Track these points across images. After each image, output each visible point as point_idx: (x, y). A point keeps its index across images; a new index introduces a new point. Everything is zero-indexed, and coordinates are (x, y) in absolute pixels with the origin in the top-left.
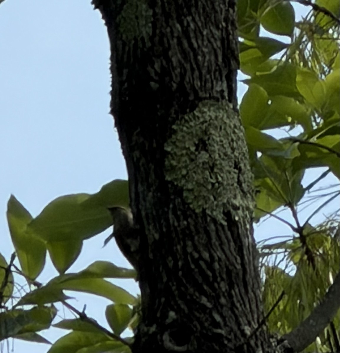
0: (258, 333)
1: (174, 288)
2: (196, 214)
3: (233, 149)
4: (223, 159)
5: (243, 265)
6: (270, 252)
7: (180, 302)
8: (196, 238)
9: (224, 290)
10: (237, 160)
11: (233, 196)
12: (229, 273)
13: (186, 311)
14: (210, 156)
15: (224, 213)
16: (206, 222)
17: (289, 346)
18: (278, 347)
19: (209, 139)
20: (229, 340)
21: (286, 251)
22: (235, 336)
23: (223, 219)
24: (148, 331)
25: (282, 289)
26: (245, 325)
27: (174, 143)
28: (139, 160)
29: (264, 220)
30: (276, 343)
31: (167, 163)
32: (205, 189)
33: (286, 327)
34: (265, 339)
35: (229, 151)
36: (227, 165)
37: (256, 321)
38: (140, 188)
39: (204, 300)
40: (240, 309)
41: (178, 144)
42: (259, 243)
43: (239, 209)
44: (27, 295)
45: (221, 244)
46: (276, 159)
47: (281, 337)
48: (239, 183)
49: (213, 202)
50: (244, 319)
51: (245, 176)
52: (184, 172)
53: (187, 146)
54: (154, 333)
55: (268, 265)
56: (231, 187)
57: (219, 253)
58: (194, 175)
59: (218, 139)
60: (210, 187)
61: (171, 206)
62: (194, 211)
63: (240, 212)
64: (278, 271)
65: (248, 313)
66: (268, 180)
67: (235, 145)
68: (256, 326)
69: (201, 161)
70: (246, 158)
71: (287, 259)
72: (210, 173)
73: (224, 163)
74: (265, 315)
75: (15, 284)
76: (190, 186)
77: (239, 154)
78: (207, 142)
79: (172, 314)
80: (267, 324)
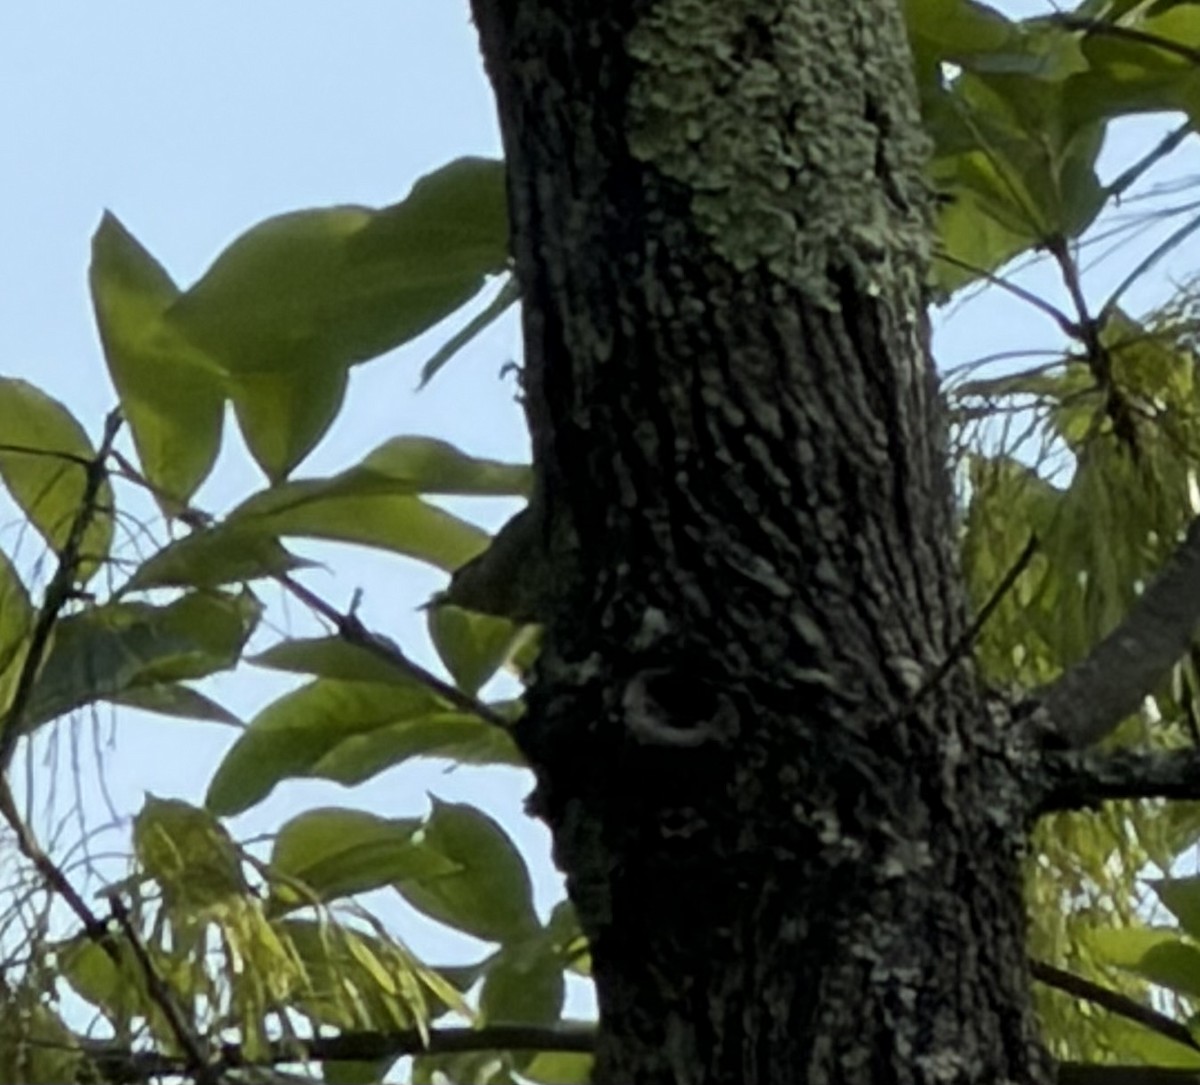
0: (946, 683)
1: (659, 528)
2: (737, 277)
3: (861, 54)
4: (827, 87)
5: (895, 449)
6: (986, 405)
7: (680, 576)
8: (737, 356)
9: (830, 535)
10: (874, 93)
11: (858, 214)
12: (847, 476)
13: (705, 608)
14: (783, 77)
15: (831, 272)
16: (770, 300)
17: (1051, 726)
18: (1016, 729)
19: (778, 19)
20: (850, 707)
21: (1039, 404)
22: (870, 690)
23: (828, 292)
24: (575, 675)
25: (1028, 532)
26: (904, 654)
27: (659, 32)
28: (539, 89)
29: (967, 299)
30: (1007, 717)
31: (635, 101)
32: (764, 191)
33: (1042, 664)
34: (969, 704)
35: (849, 59)
36: (841, 110)
37: (939, 640)
38: (546, 187)
39: (764, 571)
40: (885, 599)
41: (673, 34)
42: (949, 373)
43: (880, 258)
44: (163, 552)
45: (821, 378)
46: (1005, 85)
47: (1025, 697)
48: (882, 168)
49: (793, 237)
50: (902, 634)
51: (904, 145)
52: (694, 132)
53: (704, 42)
54: (593, 680)
55: (980, 451)
56: (856, 185)
57: (815, 411)
58: (727, 140)
59: (811, 19)
60: (782, 183)
61: (651, 247)
62: (729, 267)
63: (885, 268)
64: (1014, 472)
65: (913, 615)
66: (980, 160)
67: (868, 38)
68: (937, 659)
69: (750, 93)
70: (903, 83)
71: (1045, 431)
72: (782, 135)
73: (829, 101)
74: (971, 620)
75: (119, 516)
76: (715, 181)
77: (882, 67)
78: (773, 30)
79: (654, 617)
80: (977, 650)
